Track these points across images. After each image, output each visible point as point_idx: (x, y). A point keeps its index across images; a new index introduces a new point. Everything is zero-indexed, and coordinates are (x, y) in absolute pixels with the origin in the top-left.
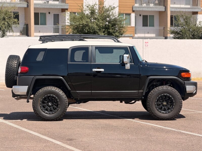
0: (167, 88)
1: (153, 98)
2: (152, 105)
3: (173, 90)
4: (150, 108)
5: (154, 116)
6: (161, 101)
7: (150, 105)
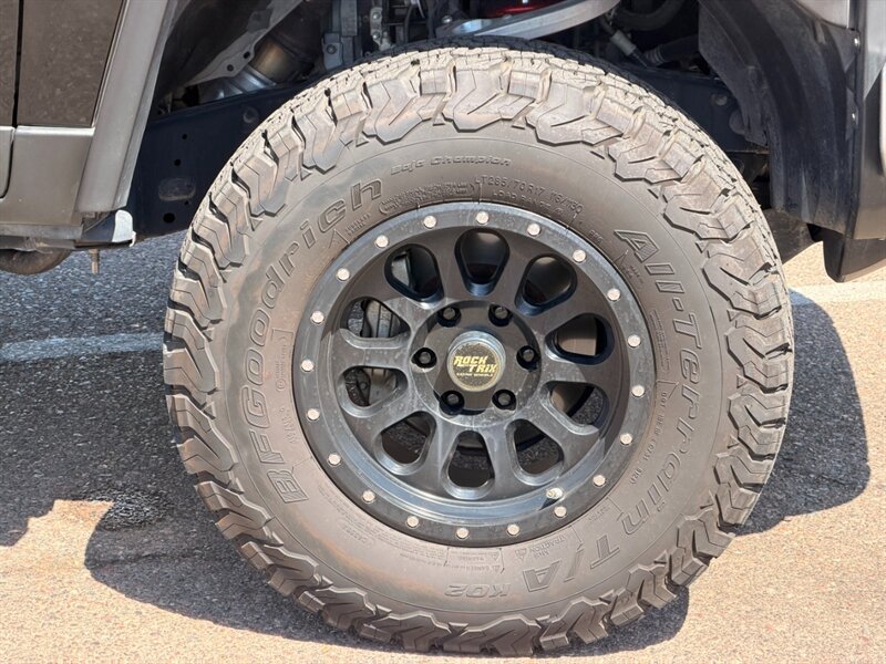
0: (511, 108)
1: (250, 281)
2: (234, 390)
3: (621, 148)
4: (210, 447)
5: (272, 568)
6: (415, 326)
7: (211, 403)
